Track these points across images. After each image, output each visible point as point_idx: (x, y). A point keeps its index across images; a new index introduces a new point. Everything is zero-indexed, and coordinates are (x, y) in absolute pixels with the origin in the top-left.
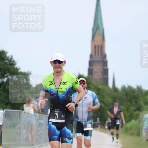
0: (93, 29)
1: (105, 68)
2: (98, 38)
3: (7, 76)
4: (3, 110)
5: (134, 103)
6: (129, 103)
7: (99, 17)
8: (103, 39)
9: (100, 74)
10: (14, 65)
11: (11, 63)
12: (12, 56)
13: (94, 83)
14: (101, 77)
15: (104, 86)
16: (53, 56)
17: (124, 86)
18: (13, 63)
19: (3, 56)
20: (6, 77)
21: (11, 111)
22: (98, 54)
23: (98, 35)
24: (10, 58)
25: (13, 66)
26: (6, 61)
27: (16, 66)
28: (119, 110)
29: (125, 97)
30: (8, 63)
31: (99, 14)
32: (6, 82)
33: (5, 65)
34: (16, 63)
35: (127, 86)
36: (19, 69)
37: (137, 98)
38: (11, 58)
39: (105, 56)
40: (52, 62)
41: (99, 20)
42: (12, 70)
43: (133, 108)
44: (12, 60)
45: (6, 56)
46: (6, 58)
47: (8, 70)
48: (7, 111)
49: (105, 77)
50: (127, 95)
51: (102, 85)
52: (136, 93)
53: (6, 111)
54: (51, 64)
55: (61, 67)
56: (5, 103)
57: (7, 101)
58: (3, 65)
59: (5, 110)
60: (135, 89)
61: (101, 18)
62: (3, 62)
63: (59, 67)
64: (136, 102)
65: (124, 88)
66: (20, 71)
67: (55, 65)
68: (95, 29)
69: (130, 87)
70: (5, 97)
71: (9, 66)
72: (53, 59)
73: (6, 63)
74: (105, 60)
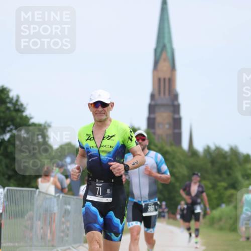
0: (156, 50)
1: (176, 116)
2: (164, 66)
3: (11, 131)
4: (4, 187)
5: (225, 175)
6: (217, 177)
7: (166, 30)
8: (173, 68)
9: (167, 126)
10: (23, 111)
11: (17, 107)
12: (18, 97)
13: (156, 142)
14: (170, 132)
15: (174, 148)
16: (92, 95)
17: (208, 148)
18: (20, 108)
19: (3, 96)
20: (9, 131)
21: (16, 190)
22: (164, 94)
23: (165, 60)
24: (15, 99)
25: (19, 114)
26: (9, 105)
27: (24, 114)
28: (200, 189)
29: (209, 165)
30: (12, 109)
31: (166, 25)
32: (9, 140)
33: (8, 112)
34: (25, 108)
35: (213, 147)
36: (31, 118)
37: (230, 168)
38: (17, 100)
39: (176, 97)
40: (91, 104)
41: (166, 35)
42: (18, 120)
43: (224, 184)
44: (19, 103)
45: (8, 97)
46: (8, 100)
47: (13, 120)
48: (10, 190)
49: (176, 131)
50: (213, 162)
51: (171, 145)
52: (229, 160)
53: (8, 190)
54: (90, 108)
55: (105, 113)
56: (6, 176)
57: (10, 173)
58: (4, 112)
59: (6, 188)
60: (226, 153)
61: (169, 33)
62: (3, 106)
63: (103, 112)
64: (229, 174)
65: (208, 150)
66: (32, 121)
67: (96, 109)
68: (159, 50)
69: (218, 149)
70: (7, 167)
71: (14, 114)
72: (93, 100)
73: (8, 108)
74: (176, 103)
